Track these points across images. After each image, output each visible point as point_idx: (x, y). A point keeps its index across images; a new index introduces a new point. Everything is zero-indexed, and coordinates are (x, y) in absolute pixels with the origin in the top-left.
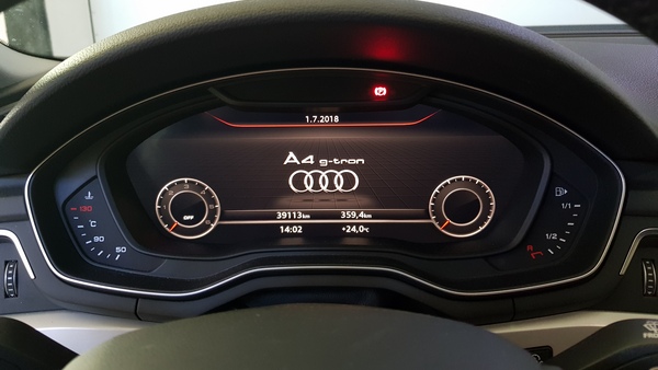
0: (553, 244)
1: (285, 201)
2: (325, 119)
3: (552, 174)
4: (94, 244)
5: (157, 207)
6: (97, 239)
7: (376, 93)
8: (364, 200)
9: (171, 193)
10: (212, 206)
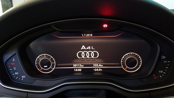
0: (161, 74)
1: (76, 61)
2: (88, 35)
3: (161, 52)
4: (15, 75)
5: (36, 63)
6: (16, 73)
7: (104, 26)
8: (100, 61)
9: (40, 59)
10: (53, 63)
